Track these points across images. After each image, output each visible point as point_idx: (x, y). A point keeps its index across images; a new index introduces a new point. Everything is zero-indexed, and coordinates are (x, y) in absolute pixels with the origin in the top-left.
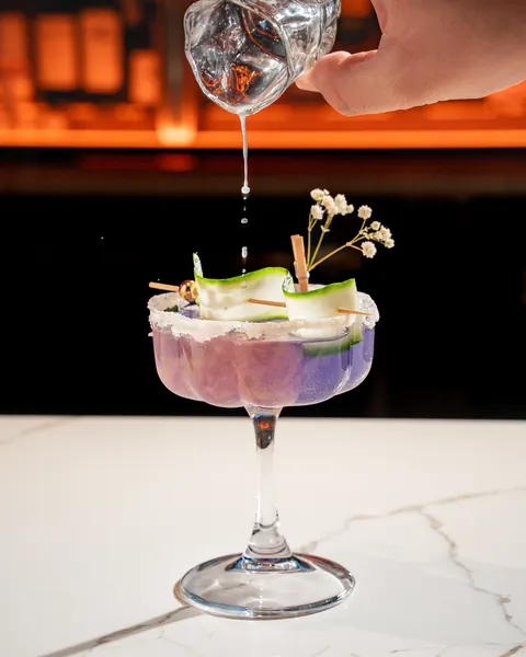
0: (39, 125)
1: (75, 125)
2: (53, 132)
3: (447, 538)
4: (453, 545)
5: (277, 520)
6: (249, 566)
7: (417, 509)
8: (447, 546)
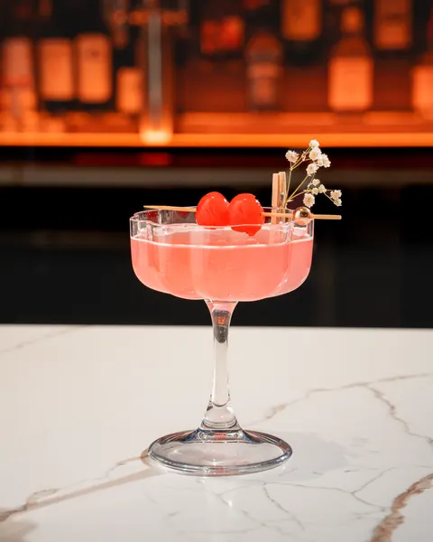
0: (42, 129)
1: (71, 129)
2: (54, 134)
3: (388, 403)
4: (393, 408)
5: (229, 399)
6: (205, 437)
7: (365, 384)
8: (388, 408)
